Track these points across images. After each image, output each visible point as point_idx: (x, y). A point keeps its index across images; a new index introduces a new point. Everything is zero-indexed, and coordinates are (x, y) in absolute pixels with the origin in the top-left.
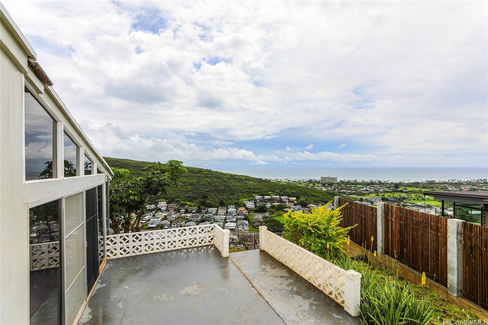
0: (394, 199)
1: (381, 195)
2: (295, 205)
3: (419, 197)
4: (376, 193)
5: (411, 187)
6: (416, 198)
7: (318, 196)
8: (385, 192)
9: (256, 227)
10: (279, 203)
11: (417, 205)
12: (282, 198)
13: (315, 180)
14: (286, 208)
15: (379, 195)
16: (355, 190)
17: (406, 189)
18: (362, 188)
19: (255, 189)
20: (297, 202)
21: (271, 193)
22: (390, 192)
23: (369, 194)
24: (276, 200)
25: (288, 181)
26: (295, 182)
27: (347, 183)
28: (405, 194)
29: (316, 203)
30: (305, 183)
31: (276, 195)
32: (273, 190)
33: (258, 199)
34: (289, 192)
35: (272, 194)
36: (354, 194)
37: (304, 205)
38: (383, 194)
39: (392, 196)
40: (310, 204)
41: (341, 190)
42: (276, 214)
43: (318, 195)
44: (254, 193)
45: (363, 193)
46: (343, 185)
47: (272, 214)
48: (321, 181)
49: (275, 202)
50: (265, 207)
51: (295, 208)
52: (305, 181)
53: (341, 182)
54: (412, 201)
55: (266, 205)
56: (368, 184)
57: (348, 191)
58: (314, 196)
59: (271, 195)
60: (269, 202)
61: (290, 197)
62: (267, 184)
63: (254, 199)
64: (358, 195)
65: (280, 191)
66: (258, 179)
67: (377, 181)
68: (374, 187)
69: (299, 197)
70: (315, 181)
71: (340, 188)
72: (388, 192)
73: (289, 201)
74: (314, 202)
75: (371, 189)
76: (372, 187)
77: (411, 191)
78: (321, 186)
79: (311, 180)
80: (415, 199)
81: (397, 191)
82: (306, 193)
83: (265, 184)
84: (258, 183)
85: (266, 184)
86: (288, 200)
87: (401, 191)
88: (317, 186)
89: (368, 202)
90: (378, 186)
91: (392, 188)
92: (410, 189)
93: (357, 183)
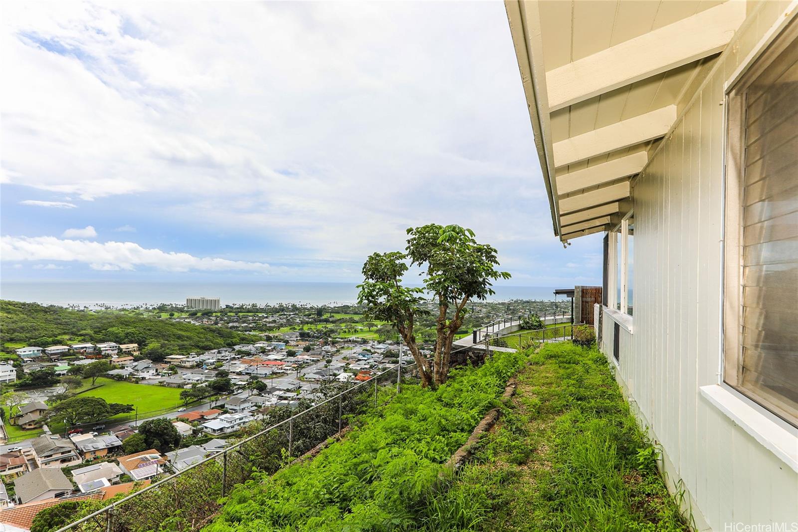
0: (319, 333)
1: (298, 328)
2: (136, 359)
3: (351, 328)
4: (290, 325)
5: (339, 313)
6: (347, 330)
7: (187, 338)
8: (303, 323)
9: (28, 427)
10: (94, 361)
11: (350, 341)
12: (100, 348)
13: (174, 306)
14: (114, 368)
15: (295, 329)
16: (255, 323)
17: (333, 317)
18: (267, 317)
19: (14, 331)
20: (141, 353)
21: (66, 337)
22: (311, 323)
23: (279, 328)
24: (82, 354)
25: (107, 308)
26: (124, 310)
27: (239, 310)
28: (332, 325)
29: (184, 350)
30: (150, 311)
31: (84, 341)
32: (74, 330)
33: (27, 356)
34: (119, 333)
35: (70, 339)
36: (254, 330)
37: (158, 358)
38: (301, 326)
39: (315, 329)
40: (171, 354)
41: (228, 323)
42: (87, 384)
43: (188, 334)
44: (11, 340)
45: (269, 327)
46: (232, 314)
47: (76, 388)
48: (187, 306)
49: (82, 359)
50: (52, 374)
51: (136, 366)
52: (151, 309)
53: (227, 308)
54: (342, 335)
55: (56, 368)
56: (274, 311)
57: (243, 325)
58: (179, 337)
59: (69, 342)
60: (63, 360)
61: (121, 344)
62: (55, 316)
63: (14, 356)
64: (262, 330)
65: (95, 332)
66: (24, 304)
67: (290, 305)
68: (285, 315)
69: (144, 341)
70: (172, 307)
71: (226, 320)
72: (307, 323)
73: (120, 353)
74: (179, 349)
75: (280, 318)
76: (282, 315)
77: (340, 319)
78: (186, 318)
79: (164, 305)
80: (345, 332)
81: (320, 321)
82: (160, 332)
83: (49, 317)
84: (26, 316)
85: (52, 317)
86: (116, 352)
87: (327, 321)
88: (178, 318)
89: (280, 342)
90: (292, 313)
91: (313, 316)
92: (338, 317)
93: (257, 309)
